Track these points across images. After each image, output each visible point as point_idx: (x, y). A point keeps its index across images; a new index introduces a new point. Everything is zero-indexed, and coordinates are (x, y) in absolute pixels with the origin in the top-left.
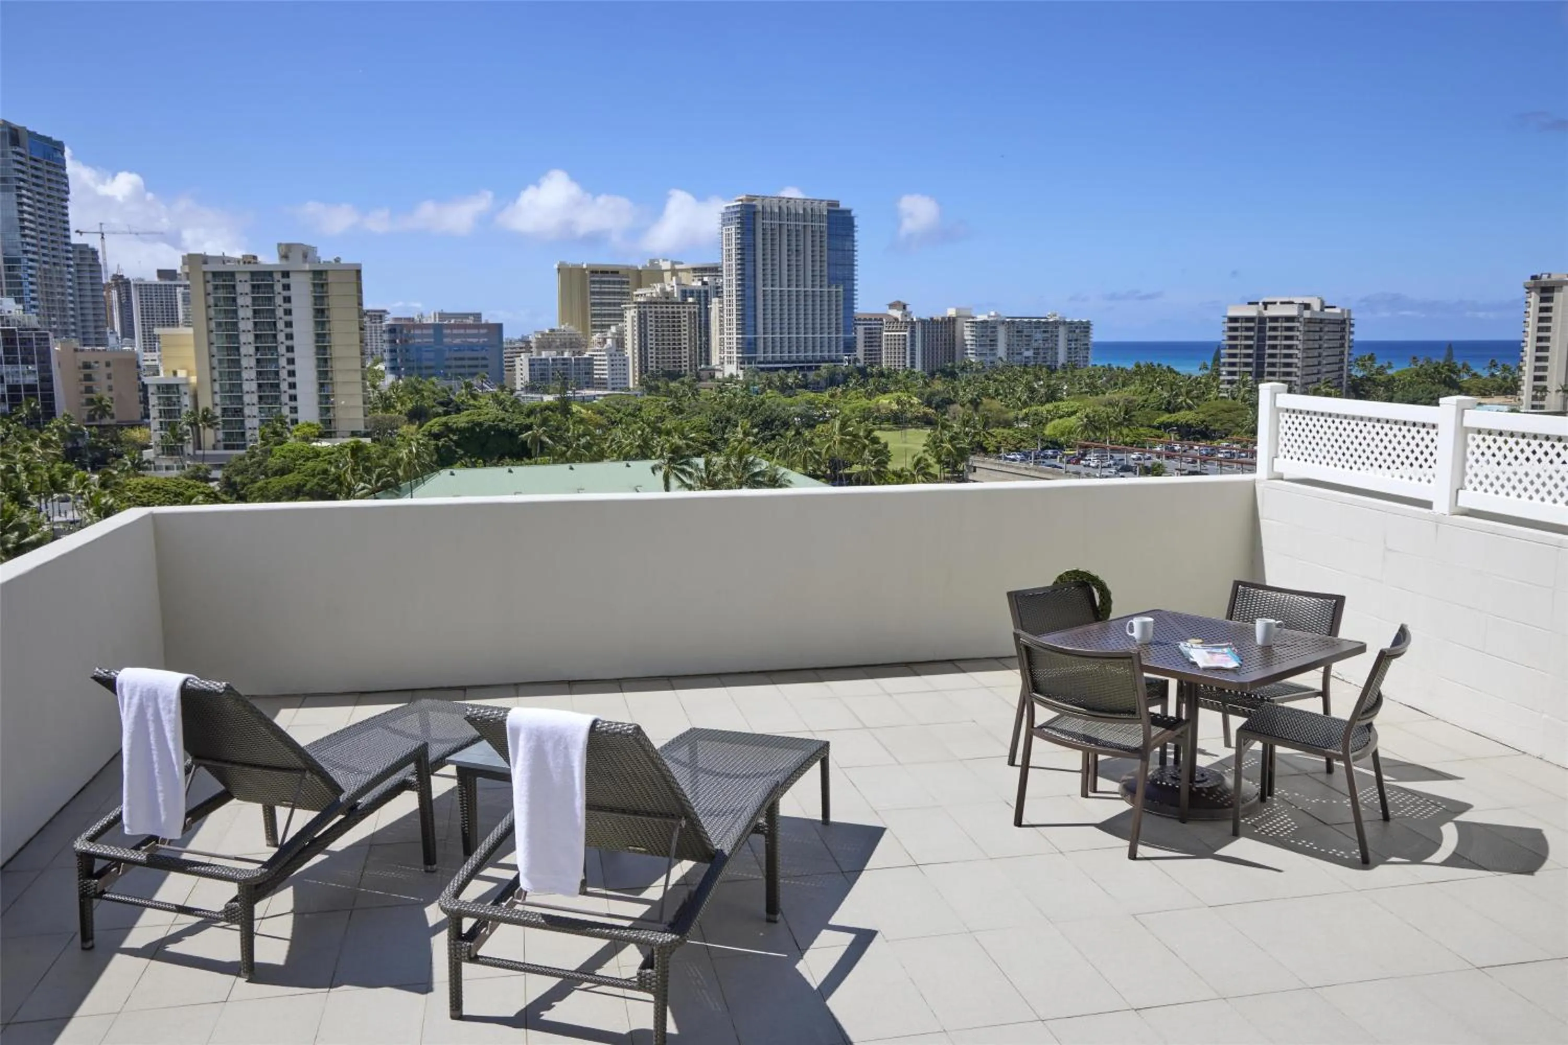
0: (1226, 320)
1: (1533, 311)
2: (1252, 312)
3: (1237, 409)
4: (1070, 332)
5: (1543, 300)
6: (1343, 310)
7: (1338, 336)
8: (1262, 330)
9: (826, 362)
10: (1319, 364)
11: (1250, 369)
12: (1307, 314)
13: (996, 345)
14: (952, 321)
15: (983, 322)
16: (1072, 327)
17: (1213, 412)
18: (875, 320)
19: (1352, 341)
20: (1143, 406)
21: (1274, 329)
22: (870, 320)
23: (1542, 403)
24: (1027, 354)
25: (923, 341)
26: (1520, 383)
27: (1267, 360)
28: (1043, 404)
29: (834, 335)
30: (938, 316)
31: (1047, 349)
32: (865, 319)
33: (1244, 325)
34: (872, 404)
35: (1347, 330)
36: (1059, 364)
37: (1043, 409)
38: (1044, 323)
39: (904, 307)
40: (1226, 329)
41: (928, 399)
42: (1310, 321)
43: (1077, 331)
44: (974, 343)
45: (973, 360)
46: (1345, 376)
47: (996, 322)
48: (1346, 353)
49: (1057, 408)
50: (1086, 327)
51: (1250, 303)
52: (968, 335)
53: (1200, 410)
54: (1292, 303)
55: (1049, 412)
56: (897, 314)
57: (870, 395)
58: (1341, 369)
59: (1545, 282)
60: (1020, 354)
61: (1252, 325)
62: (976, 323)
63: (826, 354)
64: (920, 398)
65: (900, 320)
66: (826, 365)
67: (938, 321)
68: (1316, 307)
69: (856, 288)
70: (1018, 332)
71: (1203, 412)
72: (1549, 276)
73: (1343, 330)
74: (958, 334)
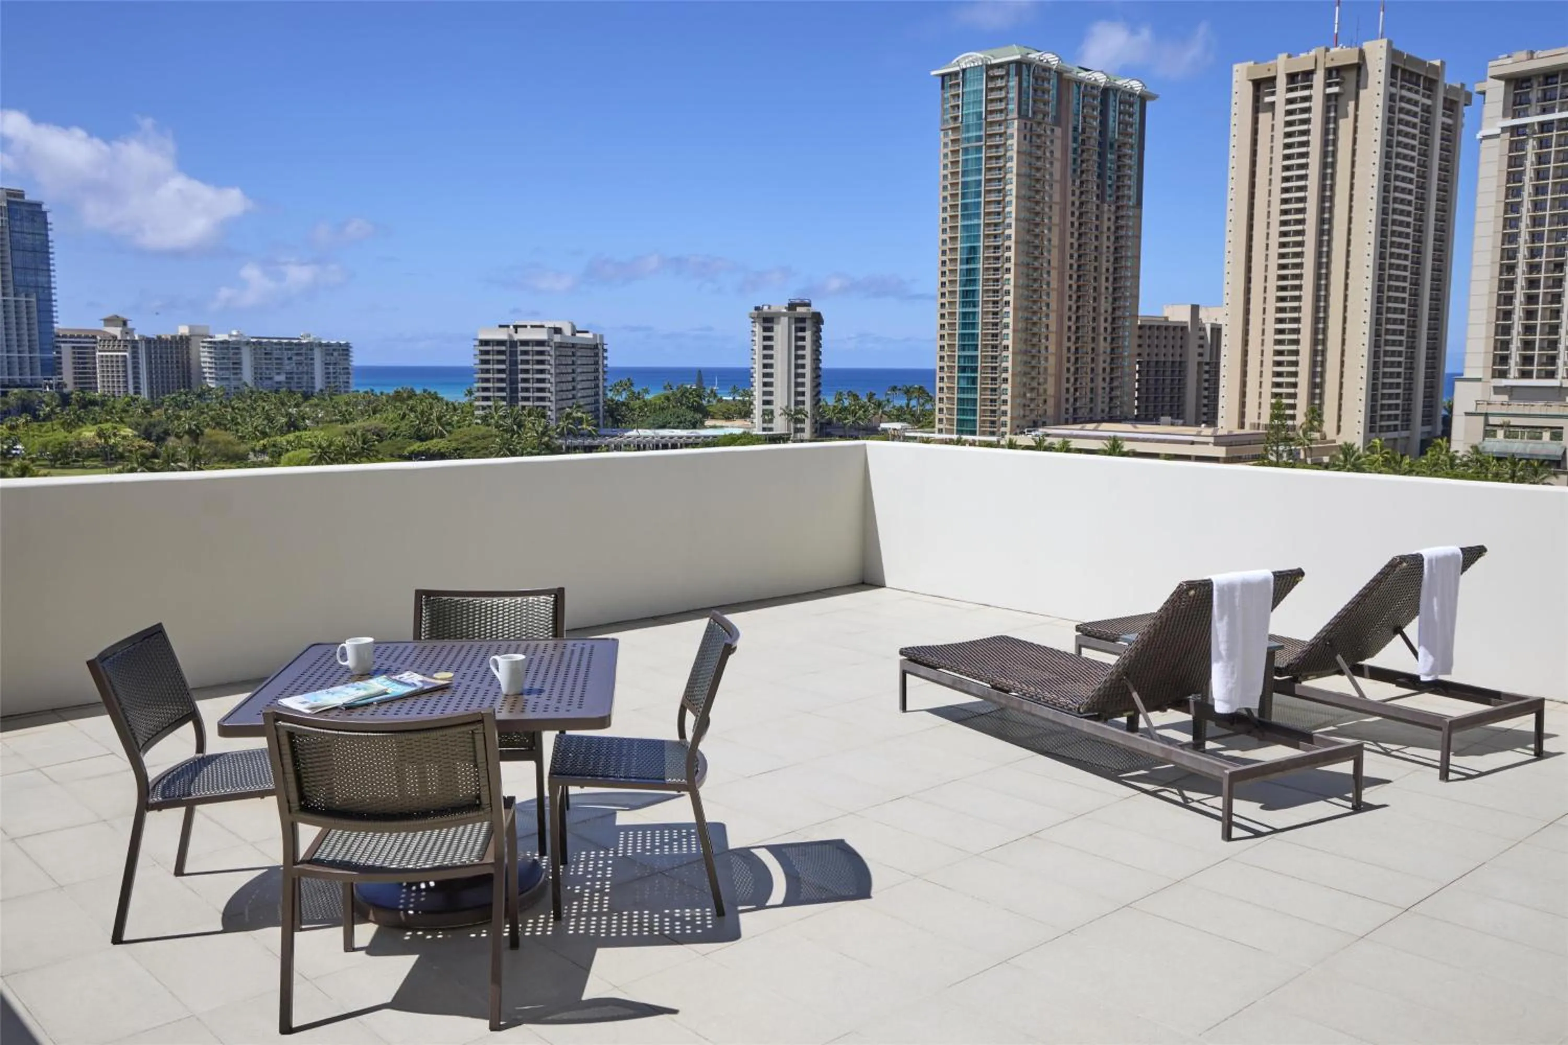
0: (477, 343)
1: (758, 339)
2: (502, 335)
3: (491, 436)
4: (327, 354)
5: (766, 329)
6: (595, 336)
7: (591, 361)
8: (513, 354)
9: (17, 387)
10: (574, 388)
11: (504, 394)
12: (557, 338)
13: (241, 369)
14: (184, 341)
15: (222, 342)
16: (329, 349)
17: (466, 439)
18: (86, 337)
19: (606, 366)
20: (394, 434)
21: (525, 353)
22: (79, 337)
23: (770, 425)
24: (278, 378)
25: (149, 362)
26: (752, 407)
27: (520, 385)
28: (283, 434)
29: (27, 355)
30: (166, 334)
31: (302, 373)
32: (72, 336)
33: (496, 348)
34: (71, 438)
35: (600, 355)
36: (317, 390)
37: (282, 440)
38: (296, 344)
39: (125, 323)
40: (477, 352)
41: (146, 429)
42: (560, 346)
43: (335, 354)
44: (213, 365)
45: (213, 386)
46: (601, 401)
47: (238, 342)
48: (601, 377)
49: (299, 438)
50: (345, 350)
51: (501, 326)
52: (205, 357)
53: (453, 437)
54: (542, 326)
55: (288, 442)
56: (116, 331)
57: (69, 426)
58: (597, 394)
59: (767, 313)
60: (270, 379)
61: (503, 348)
62: (215, 343)
63: (17, 377)
64: (136, 429)
65: (119, 338)
66: (16, 391)
67: (167, 340)
68: (567, 331)
69: (54, 297)
70: (266, 354)
71: (456, 440)
72: (769, 308)
73: (597, 355)
74: (193, 356)
